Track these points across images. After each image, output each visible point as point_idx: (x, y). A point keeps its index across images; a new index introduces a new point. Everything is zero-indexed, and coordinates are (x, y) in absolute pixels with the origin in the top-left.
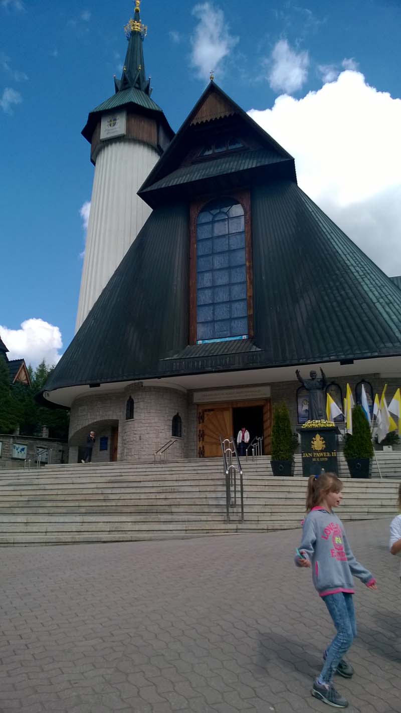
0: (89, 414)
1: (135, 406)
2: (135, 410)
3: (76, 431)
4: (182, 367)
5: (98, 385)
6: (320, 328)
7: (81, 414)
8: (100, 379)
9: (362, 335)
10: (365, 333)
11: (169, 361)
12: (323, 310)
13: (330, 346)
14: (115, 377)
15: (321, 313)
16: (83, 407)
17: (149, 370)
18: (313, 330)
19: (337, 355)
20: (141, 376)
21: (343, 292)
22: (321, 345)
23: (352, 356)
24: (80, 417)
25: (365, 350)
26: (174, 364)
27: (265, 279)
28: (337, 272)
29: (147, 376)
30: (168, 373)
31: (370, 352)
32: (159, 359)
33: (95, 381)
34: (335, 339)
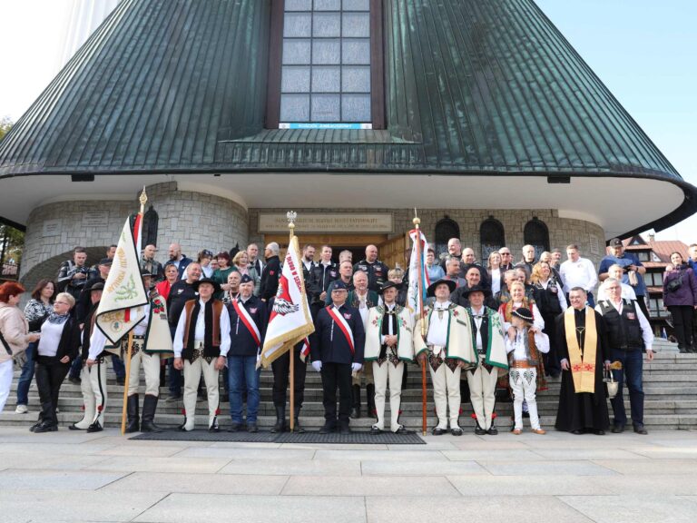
0: (64, 234)
1: (161, 224)
2: (159, 232)
3: (36, 263)
4: (264, 158)
5: (89, 177)
6: (513, 119)
7: (48, 235)
8: (96, 166)
9: (582, 140)
10: (585, 136)
11: (237, 145)
12: (517, 92)
13: (532, 150)
14: (127, 165)
15: (513, 95)
16: (51, 222)
17: (198, 157)
18: (502, 120)
19: (545, 166)
20: (182, 168)
21: (544, 70)
22: (518, 146)
23: (570, 170)
24: (45, 239)
25: (590, 162)
26: (249, 151)
27: (415, 32)
28: (533, 39)
29: (194, 168)
30: (237, 167)
31: (597, 167)
32: (218, 139)
33: (84, 169)
34: (539, 139)
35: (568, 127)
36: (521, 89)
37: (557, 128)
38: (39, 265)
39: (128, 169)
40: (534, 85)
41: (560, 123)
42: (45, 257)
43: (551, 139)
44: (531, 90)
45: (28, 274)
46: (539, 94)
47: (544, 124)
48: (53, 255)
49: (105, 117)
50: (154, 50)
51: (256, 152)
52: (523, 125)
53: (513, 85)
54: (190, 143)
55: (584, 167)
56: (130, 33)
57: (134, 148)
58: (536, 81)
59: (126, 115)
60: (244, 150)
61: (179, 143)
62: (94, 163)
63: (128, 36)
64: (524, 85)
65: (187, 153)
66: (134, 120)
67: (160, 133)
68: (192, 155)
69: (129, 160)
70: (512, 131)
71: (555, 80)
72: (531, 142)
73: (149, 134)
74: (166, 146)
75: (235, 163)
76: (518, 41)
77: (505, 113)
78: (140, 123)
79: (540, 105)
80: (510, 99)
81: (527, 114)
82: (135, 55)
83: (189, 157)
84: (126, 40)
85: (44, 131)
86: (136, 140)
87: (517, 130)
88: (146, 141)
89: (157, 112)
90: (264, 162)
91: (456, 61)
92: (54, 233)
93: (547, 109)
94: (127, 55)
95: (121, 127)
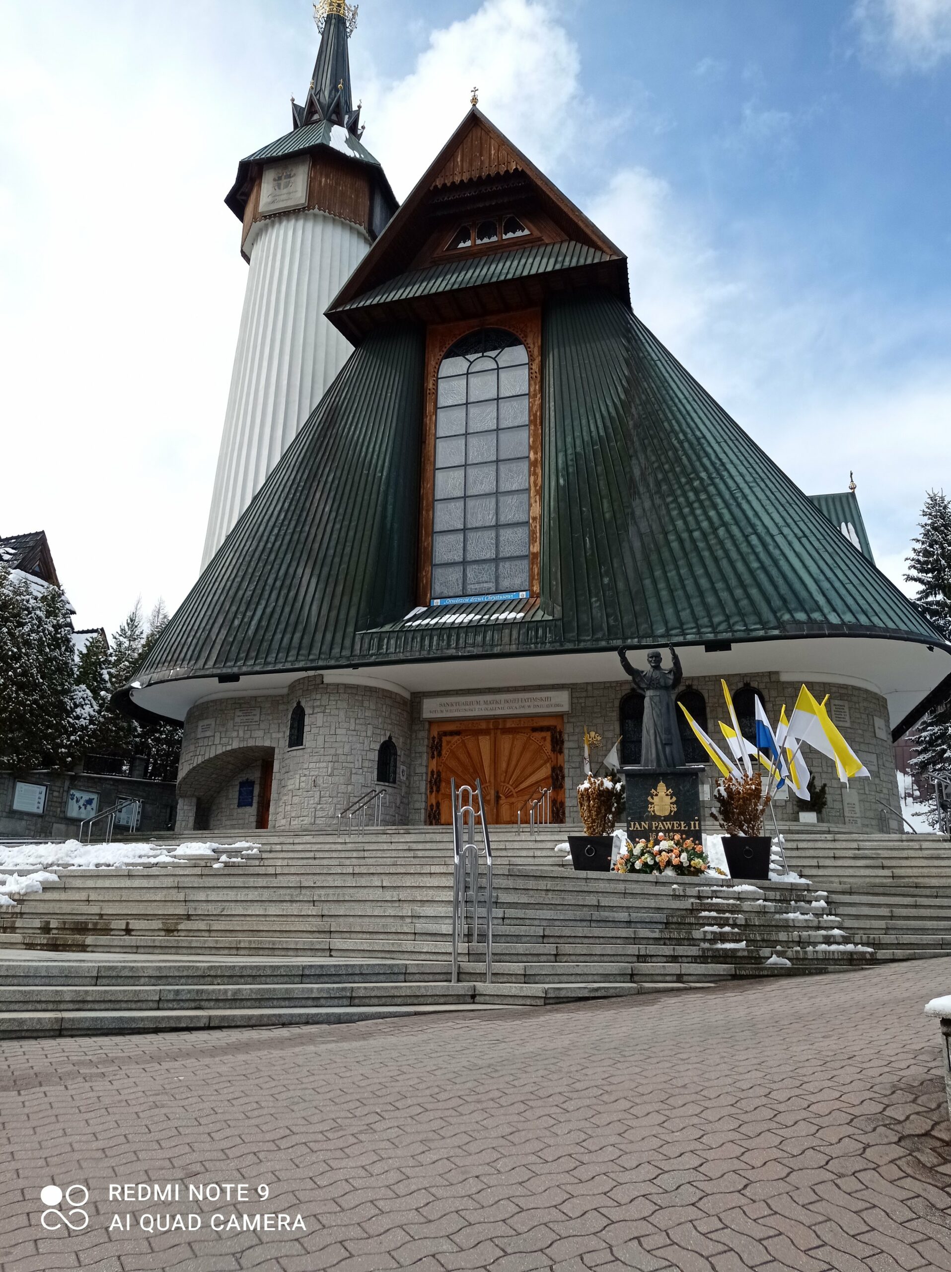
0: (218, 734)
1: (307, 720)
2: (306, 729)
3: (192, 766)
4: (400, 647)
5: (234, 678)
6: (667, 580)
7: (202, 735)
8: (240, 667)
9: (748, 596)
10: (754, 592)
11: (375, 635)
12: (675, 545)
13: (685, 615)
14: (270, 663)
15: (671, 550)
16: (206, 722)
17: (336, 651)
18: (655, 582)
19: (699, 633)
20: (321, 663)
21: (712, 513)
22: (669, 612)
23: (728, 635)
24: (200, 741)
25: (755, 624)
26: (386, 641)
27: (564, 485)
28: (703, 475)
29: (332, 663)
30: (373, 659)
31: (763, 629)
32: (355, 630)
33: (229, 670)
34: (695, 601)
35: (733, 582)
36: (681, 541)
37: (719, 585)
38: (194, 768)
39: (270, 668)
40: (696, 534)
41: (724, 579)
42: (200, 760)
43: (711, 600)
44: (693, 541)
45: (184, 778)
46: (701, 545)
47: (704, 582)
48: (207, 757)
49: (249, 614)
50: (296, 537)
51: (392, 642)
52: (679, 586)
53: (671, 537)
54: (329, 636)
55: (748, 630)
56: (273, 519)
57: (275, 645)
58: (700, 528)
59: (269, 610)
60: (380, 640)
61: (319, 637)
62: (239, 663)
63: (271, 524)
64: (685, 535)
65: (325, 648)
66: (276, 616)
67: (301, 627)
68: (331, 649)
69: (271, 659)
70: (664, 594)
71: (724, 524)
72: (686, 605)
73: (290, 629)
74: (306, 641)
75: (372, 655)
76: (683, 480)
77: (658, 573)
78: (282, 618)
79: (701, 559)
80: (666, 555)
81: (684, 571)
82: (278, 544)
83: (328, 652)
84: (269, 528)
85: (193, 633)
86: (278, 636)
87: (671, 591)
88: (288, 636)
89: (298, 605)
90: (400, 652)
91: (607, 516)
92: (208, 734)
93: (709, 562)
94: (269, 545)
95: (264, 623)
